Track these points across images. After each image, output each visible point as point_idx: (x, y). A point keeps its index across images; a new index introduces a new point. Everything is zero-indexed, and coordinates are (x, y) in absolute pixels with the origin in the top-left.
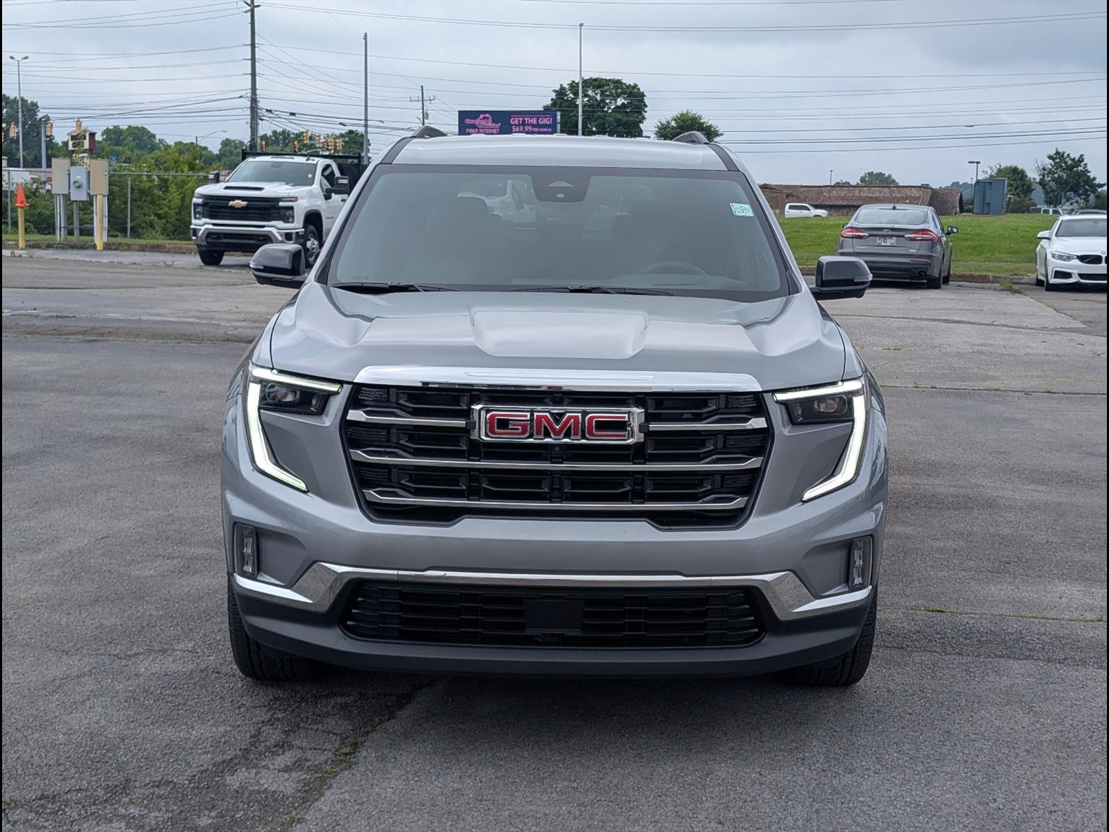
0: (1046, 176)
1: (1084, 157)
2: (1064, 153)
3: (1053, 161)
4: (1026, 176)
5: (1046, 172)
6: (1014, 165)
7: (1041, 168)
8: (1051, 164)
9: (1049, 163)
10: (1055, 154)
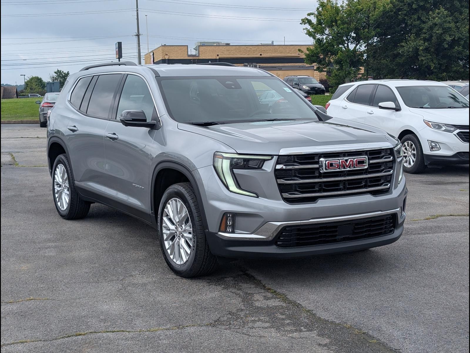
0: (54, 80)
1: (69, 72)
2: (61, 71)
3: (57, 74)
4: (42, 81)
5: (54, 79)
6: (37, 76)
7: (52, 77)
8: (56, 75)
9: (55, 75)
10: (57, 71)
